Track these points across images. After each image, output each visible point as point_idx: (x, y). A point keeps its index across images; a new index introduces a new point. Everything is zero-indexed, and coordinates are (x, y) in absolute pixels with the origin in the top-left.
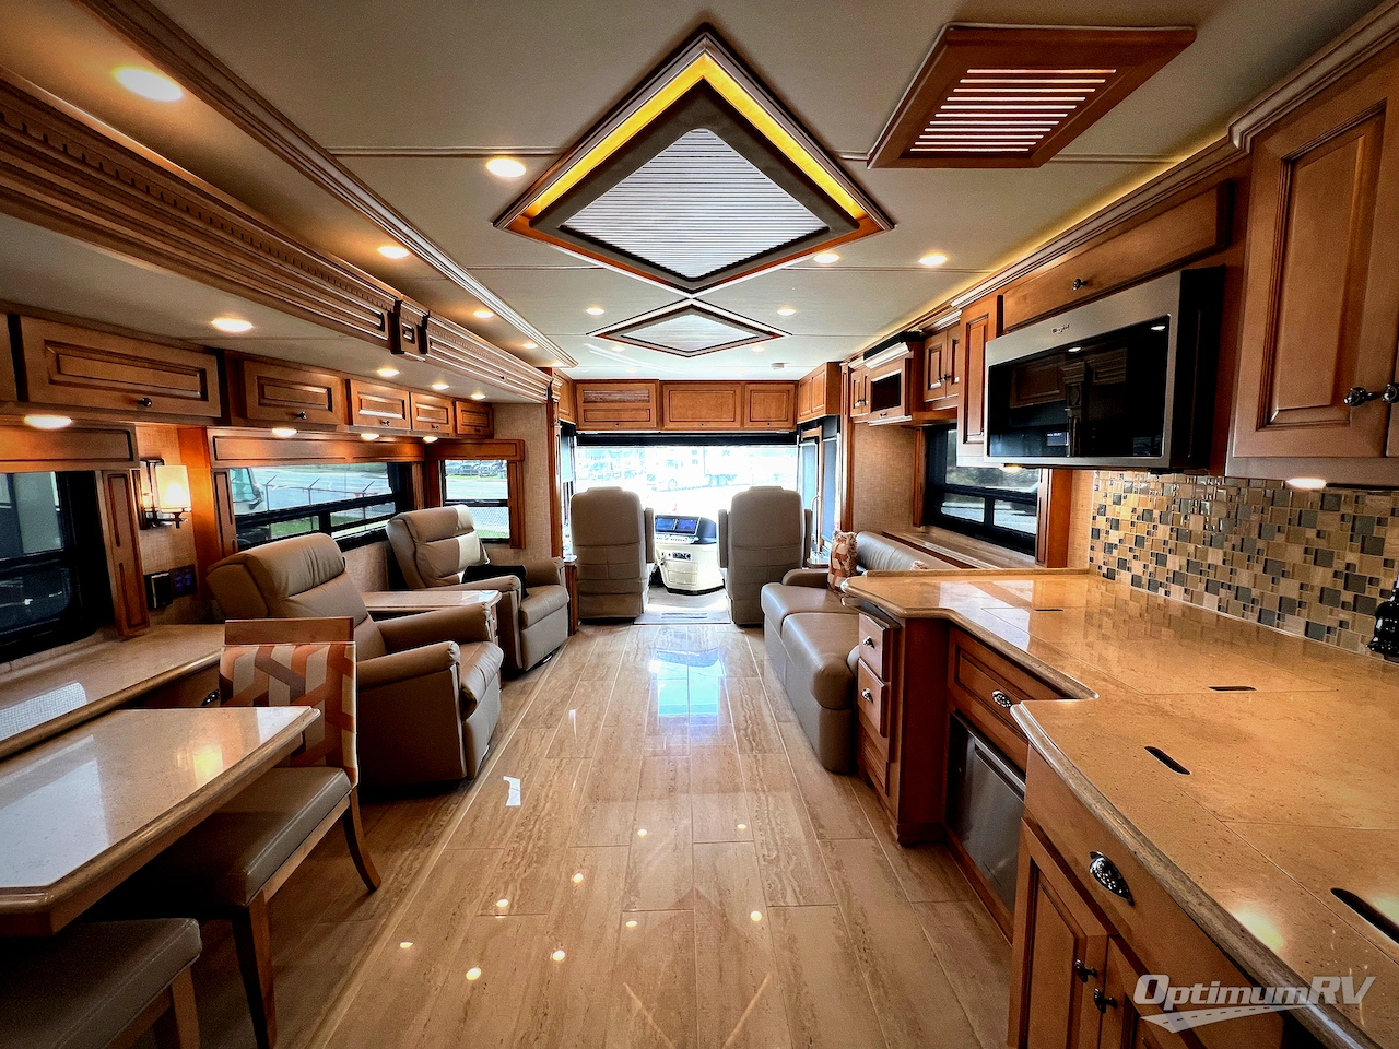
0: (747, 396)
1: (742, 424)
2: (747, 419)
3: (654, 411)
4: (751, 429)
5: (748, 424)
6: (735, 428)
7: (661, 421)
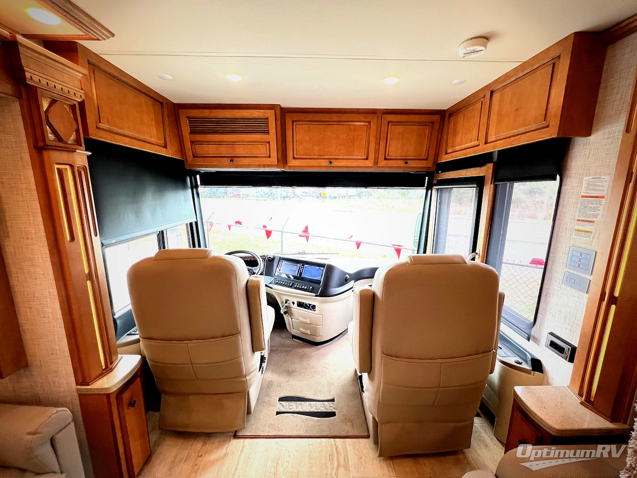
0: (384, 128)
1: (376, 162)
2: (381, 157)
3: (274, 146)
4: (385, 167)
5: (382, 163)
6: (366, 166)
7: (283, 158)
